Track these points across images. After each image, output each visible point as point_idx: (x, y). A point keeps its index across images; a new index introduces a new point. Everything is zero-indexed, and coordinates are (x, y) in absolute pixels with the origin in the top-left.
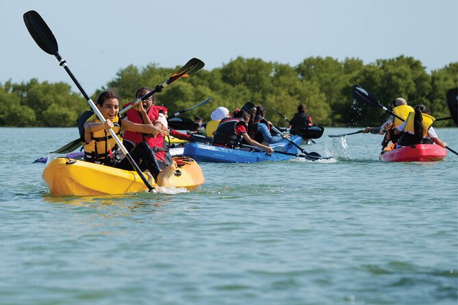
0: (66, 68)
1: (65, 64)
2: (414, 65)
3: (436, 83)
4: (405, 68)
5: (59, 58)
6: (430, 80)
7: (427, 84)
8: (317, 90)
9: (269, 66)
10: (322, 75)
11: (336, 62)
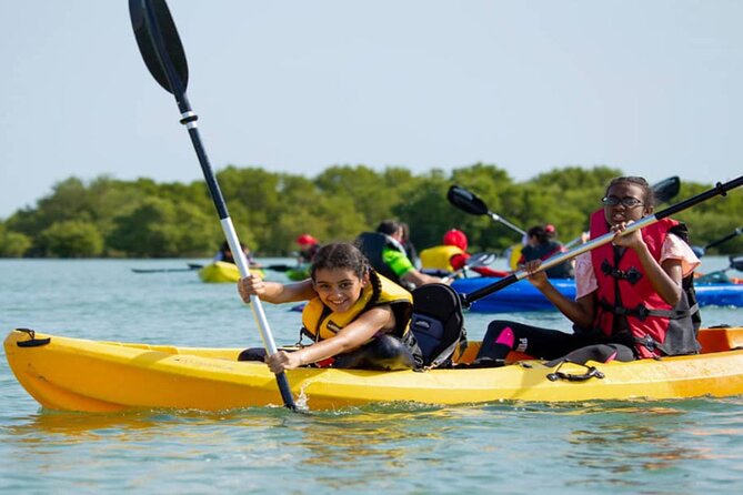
0: (193, 133)
1: (194, 124)
2: (498, 176)
3: (531, 199)
4: (485, 180)
5: (184, 107)
6: (521, 194)
7: (517, 201)
8: (352, 209)
9: (274, 178)
10: (356, 189)
11: (371, 173)
